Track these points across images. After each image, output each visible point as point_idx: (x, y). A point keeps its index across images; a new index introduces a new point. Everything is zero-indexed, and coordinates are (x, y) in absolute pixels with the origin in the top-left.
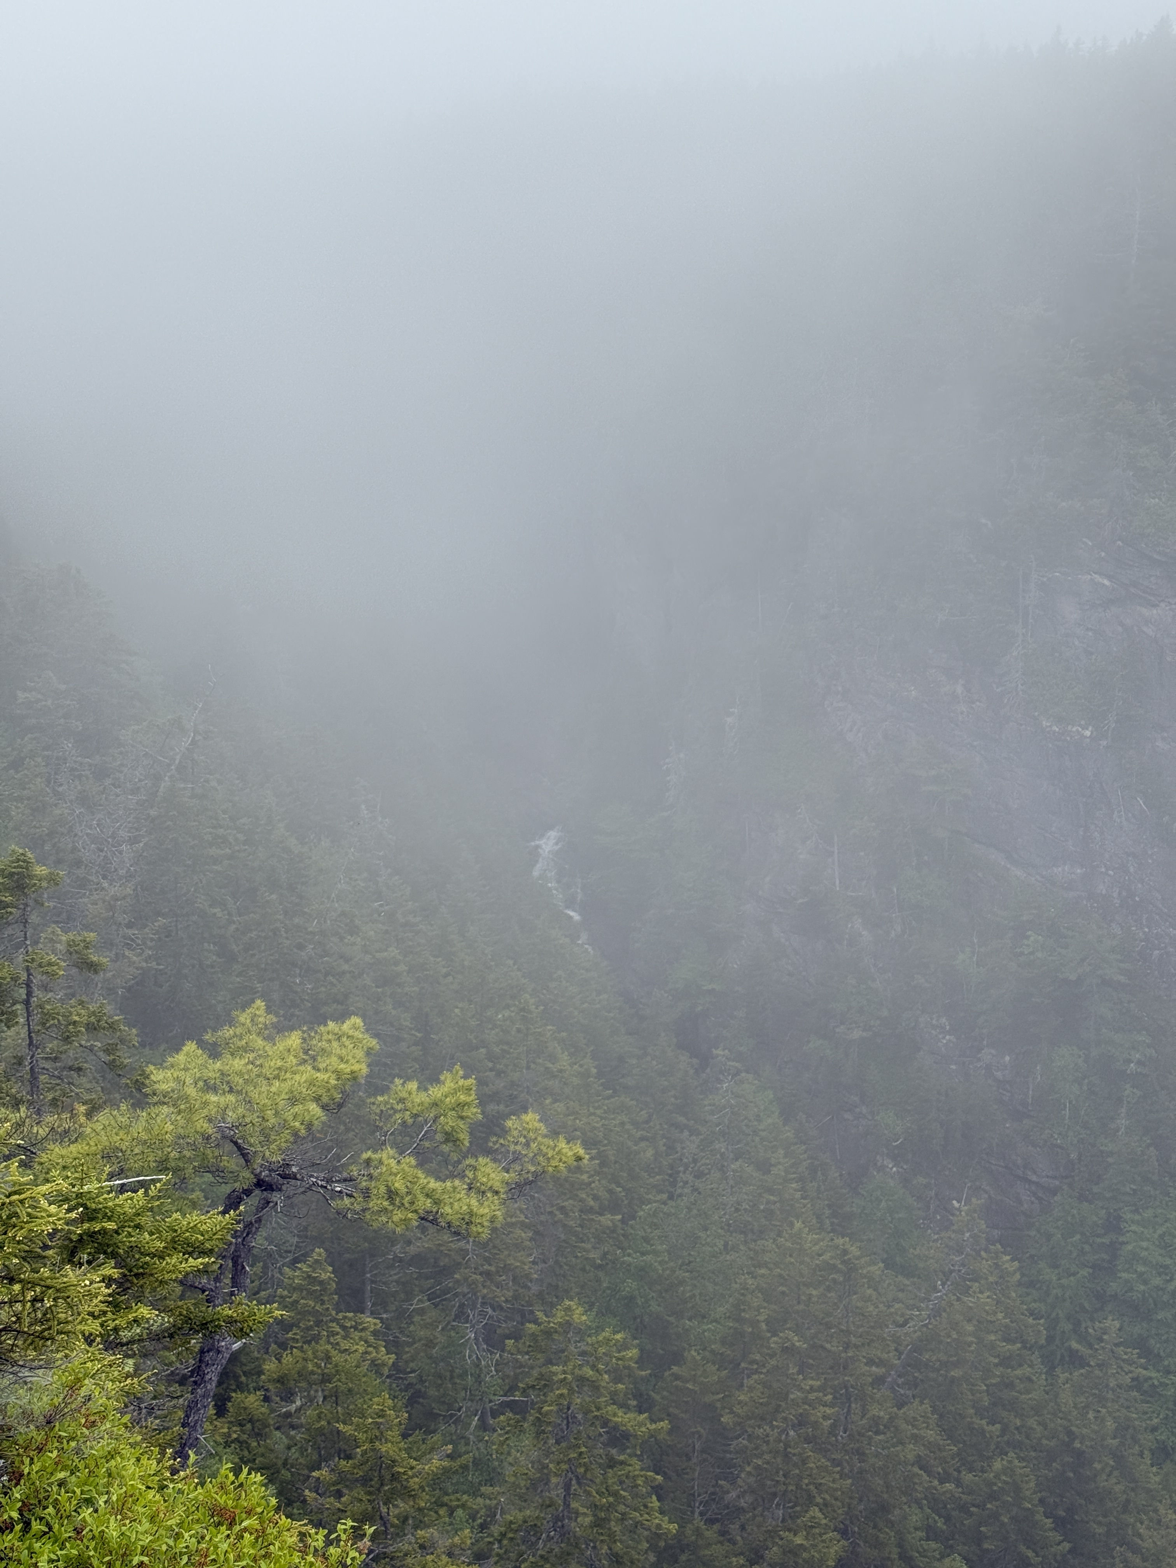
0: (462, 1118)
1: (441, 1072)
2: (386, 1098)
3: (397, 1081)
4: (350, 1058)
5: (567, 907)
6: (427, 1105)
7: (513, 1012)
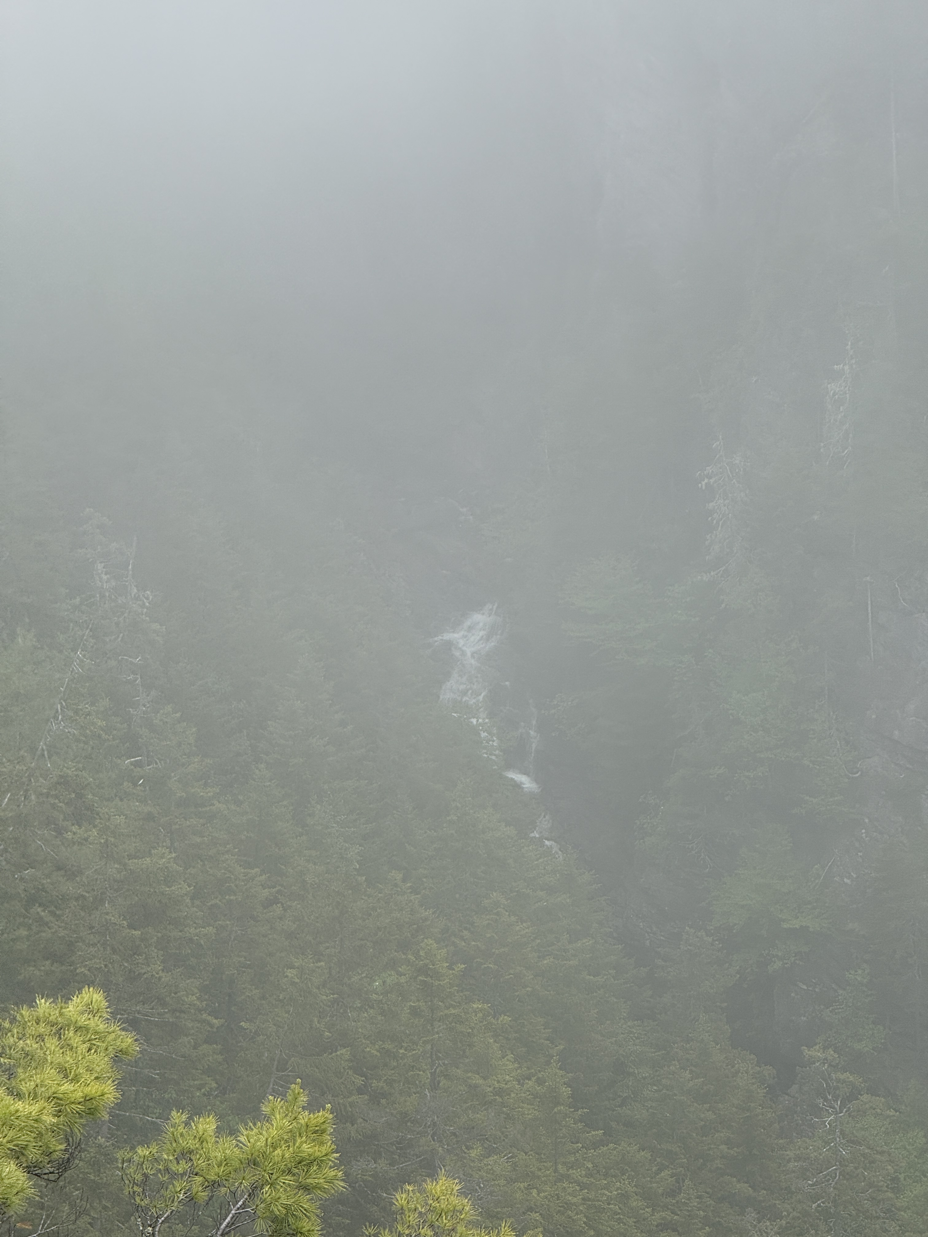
0: (306, 1189)
1: (261, 1099)
2: (154, 1149)
3: (178, 1117)
4: (81, 1070)
5: (509, 766)
6: (237, 1164)
7: (401, 974)
